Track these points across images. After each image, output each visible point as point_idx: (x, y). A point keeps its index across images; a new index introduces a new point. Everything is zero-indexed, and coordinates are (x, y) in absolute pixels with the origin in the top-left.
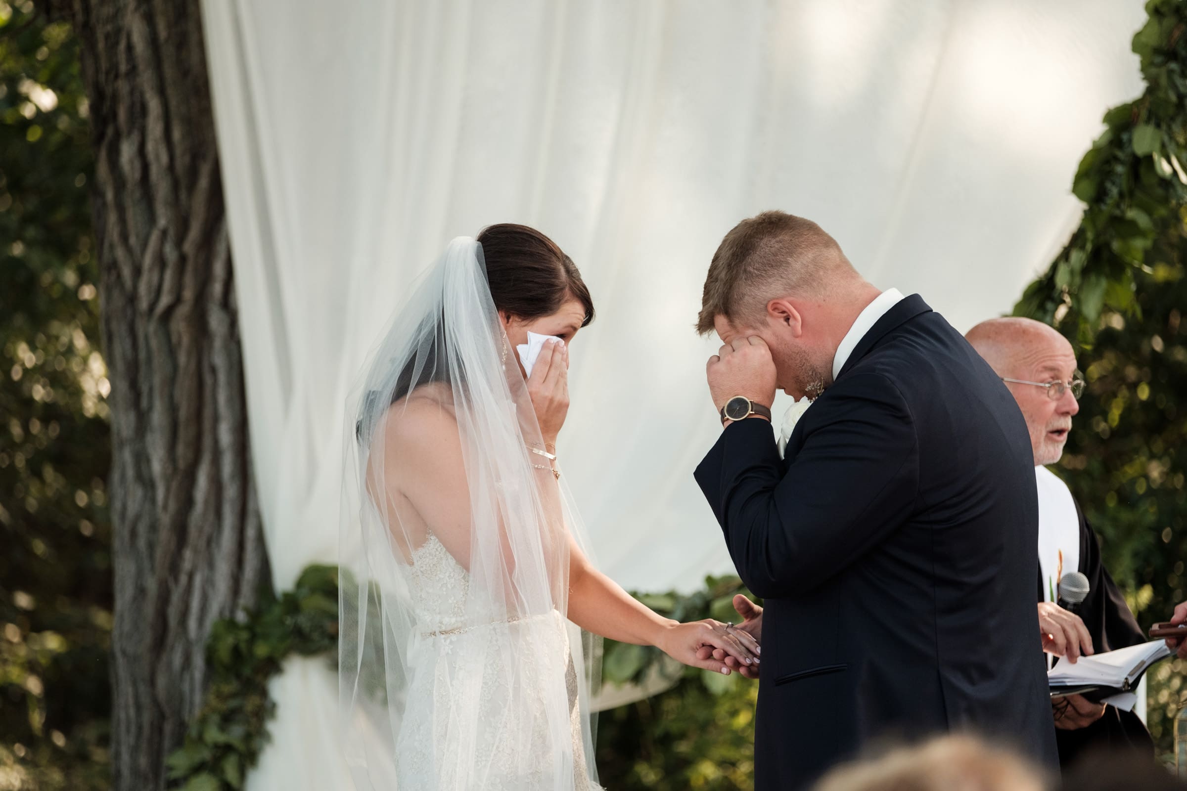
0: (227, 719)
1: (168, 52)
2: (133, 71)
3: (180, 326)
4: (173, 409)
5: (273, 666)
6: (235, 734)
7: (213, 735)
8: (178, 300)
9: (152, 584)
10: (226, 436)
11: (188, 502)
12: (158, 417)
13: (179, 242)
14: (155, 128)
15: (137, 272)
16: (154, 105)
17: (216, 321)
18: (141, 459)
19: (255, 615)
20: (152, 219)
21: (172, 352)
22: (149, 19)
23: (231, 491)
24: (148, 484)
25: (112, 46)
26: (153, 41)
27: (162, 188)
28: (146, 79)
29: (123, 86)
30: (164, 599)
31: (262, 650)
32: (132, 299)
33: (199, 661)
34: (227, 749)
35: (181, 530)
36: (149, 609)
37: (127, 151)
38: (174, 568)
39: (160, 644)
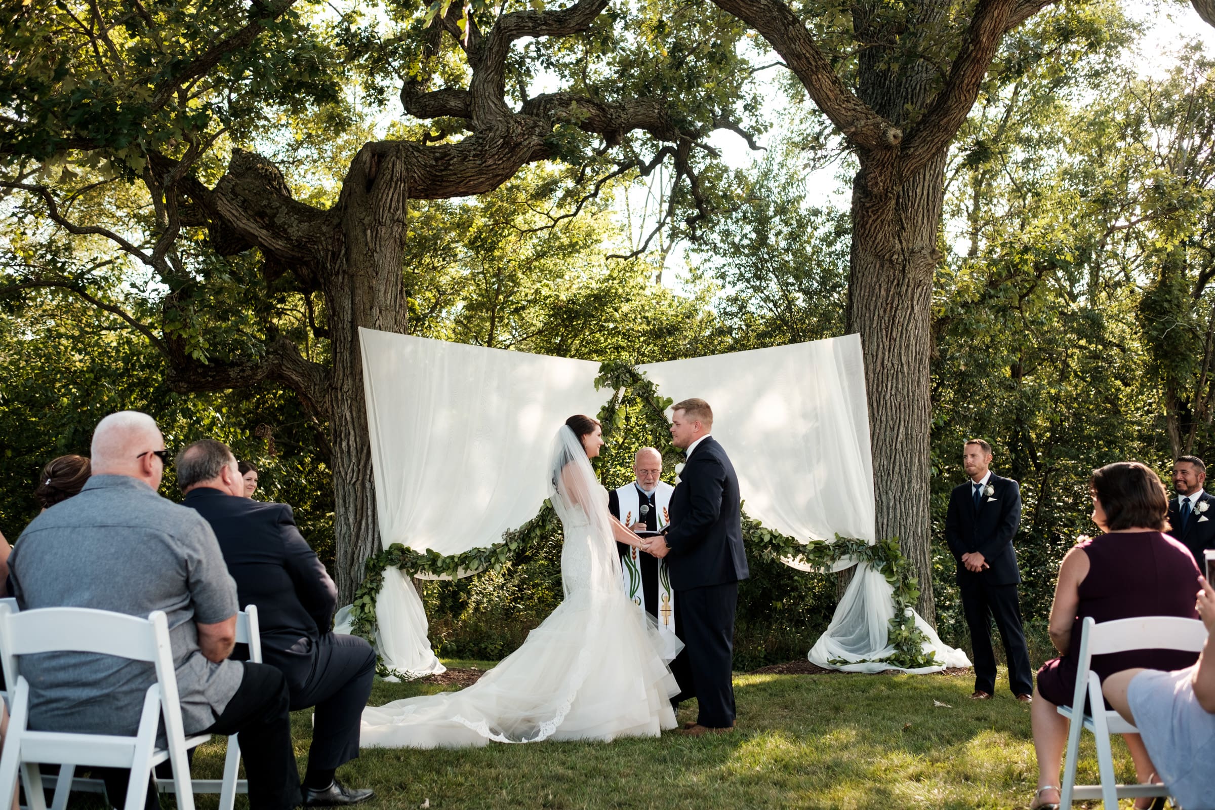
0: (372, 582)
1: (356, 420)
2: (346, 424)
3: (358, 486)
4: (356, 506)
5: (383, 569)
6: (374, 585)
7: (369, 585)
8: (358, 480)
9: (350, 550)
10: (370, 513)
11: (360, 529)
12: (352, 508)
13: (358, 466)
14: (352, 438)
15: (346, 473)
16: (352, 432)
17: (368, 485)
19: (378, 556)
20: (350, 461)
21: (356, 492)
22: (351, 412)
23: (371, 526)
24: (348, 525)
25: (341, 419)
26: (352, 417)
27: (354, 453)
28: (350, 426)
29: (343, 429)
30: (353, 553)
31: (381, 564)
32: (344, 480)
33: (363, 568)
34: (372, 589)
35: (358, 536)
36: (349, 556)
37: (344, 444)
38: (356, 546)
39: (352, 564)
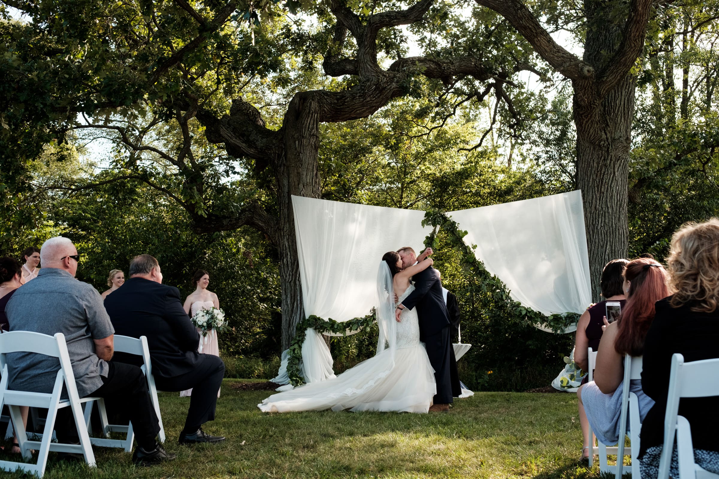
0: (299, 336)
1: (291, 247)
2: (286, 249)
3: (292, 283)
4: (291, 294)
5: (306, 329)
6: (301, 338)
7: (298, 338)
8: (292, 280)
9: (288, 319)
10: (299, 298)
11: (293, 307)
12: (289, 296)
13: (292, 272)
14: (289, 257)
15: (286, 276)
16: (289, 254)
17: (297, 282)
18: (287, 302)
19: (303, 322)
20: (288, 269)
21: (291, 287)
22: (288, 242)
23: (299, 306)
24: (288, 305)
25: (283, 246)
26: (289, 245)
27: (290, 265)
28: (288, 250)
29: (284, 252)
30: (290, 320)
31: (304, 327)
32: (285, 280)
33: (295, 329)
34: (299, 340)
35: (292, 311)
36: (288, 322)
37: (285, 260)
38: (291, 316)
39: (289, 327)
